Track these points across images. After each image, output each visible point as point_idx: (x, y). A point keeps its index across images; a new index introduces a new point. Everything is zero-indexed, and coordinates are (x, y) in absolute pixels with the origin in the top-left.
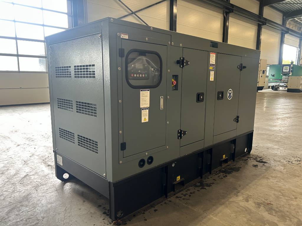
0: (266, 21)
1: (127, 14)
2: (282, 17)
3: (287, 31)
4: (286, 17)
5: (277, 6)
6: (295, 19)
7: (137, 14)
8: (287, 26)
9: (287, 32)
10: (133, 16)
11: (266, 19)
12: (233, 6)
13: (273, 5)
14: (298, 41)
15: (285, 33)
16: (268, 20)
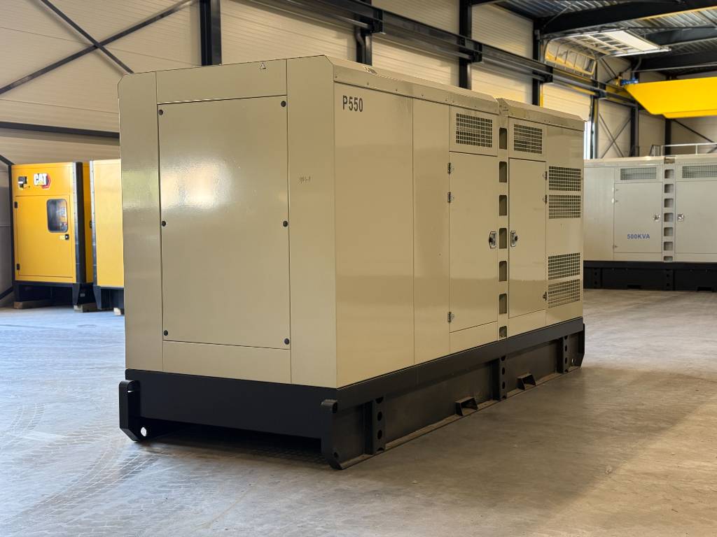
0: (481, 48)
1: (78, 47)
2: (530, 31)
3: (547, 76)
4: (543, 33)
6: (570, 37)
7: (107, 47)
8: (548, 59)
9: (548, 79)
10: (99, 55)
11: (479, 45)
12: (379, 12)
14: (588, 102)
15: (542, 83)
16: (485, 45)
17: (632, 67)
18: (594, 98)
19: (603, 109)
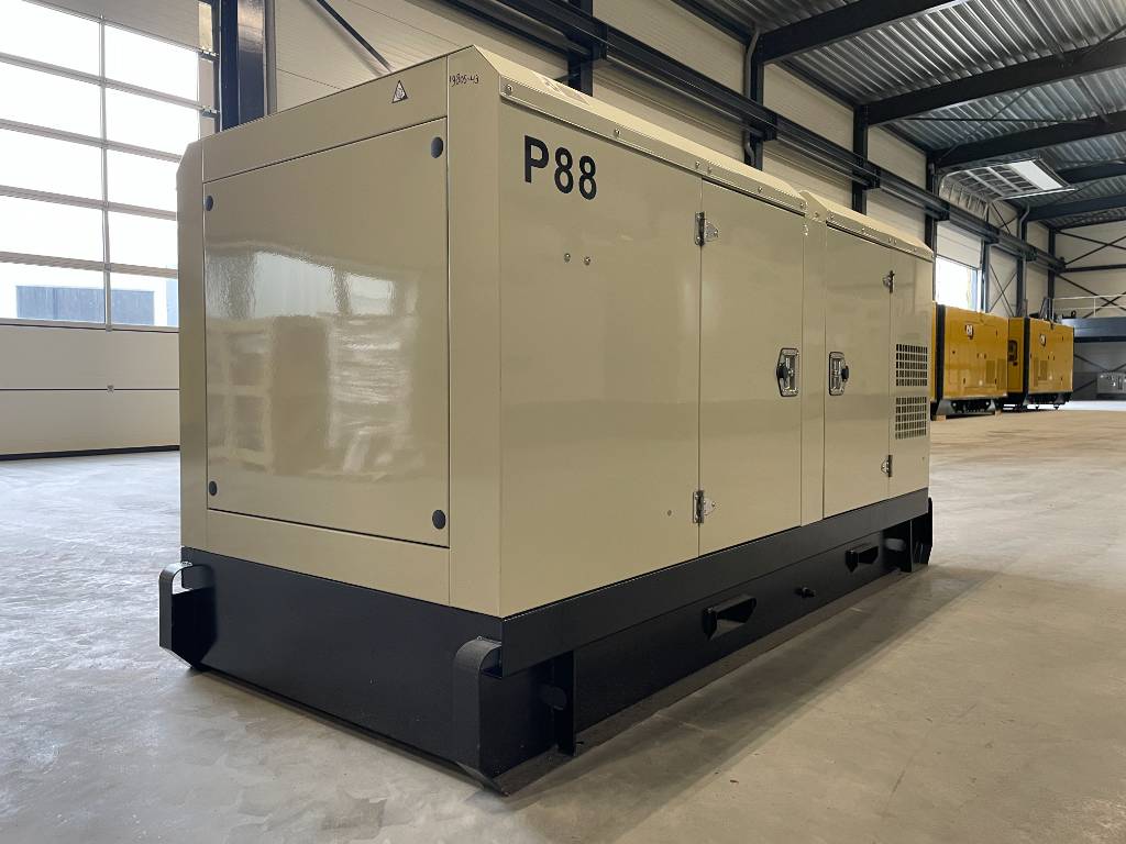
0: (878, 173)
2: (924, 165)
3: (944, 213)
4: (938, 166)
5: (906, 126)
6: (968, 171)
8: (944, 195)
9: (944, 217)
11: (878, 169)
12: (772, 115)
13: (896, 123)
14: (978, 247)
15: (936, 220)
16: (884, 170)
17: (1020, 218)
18: (986, 243)
19: (994, 258)
